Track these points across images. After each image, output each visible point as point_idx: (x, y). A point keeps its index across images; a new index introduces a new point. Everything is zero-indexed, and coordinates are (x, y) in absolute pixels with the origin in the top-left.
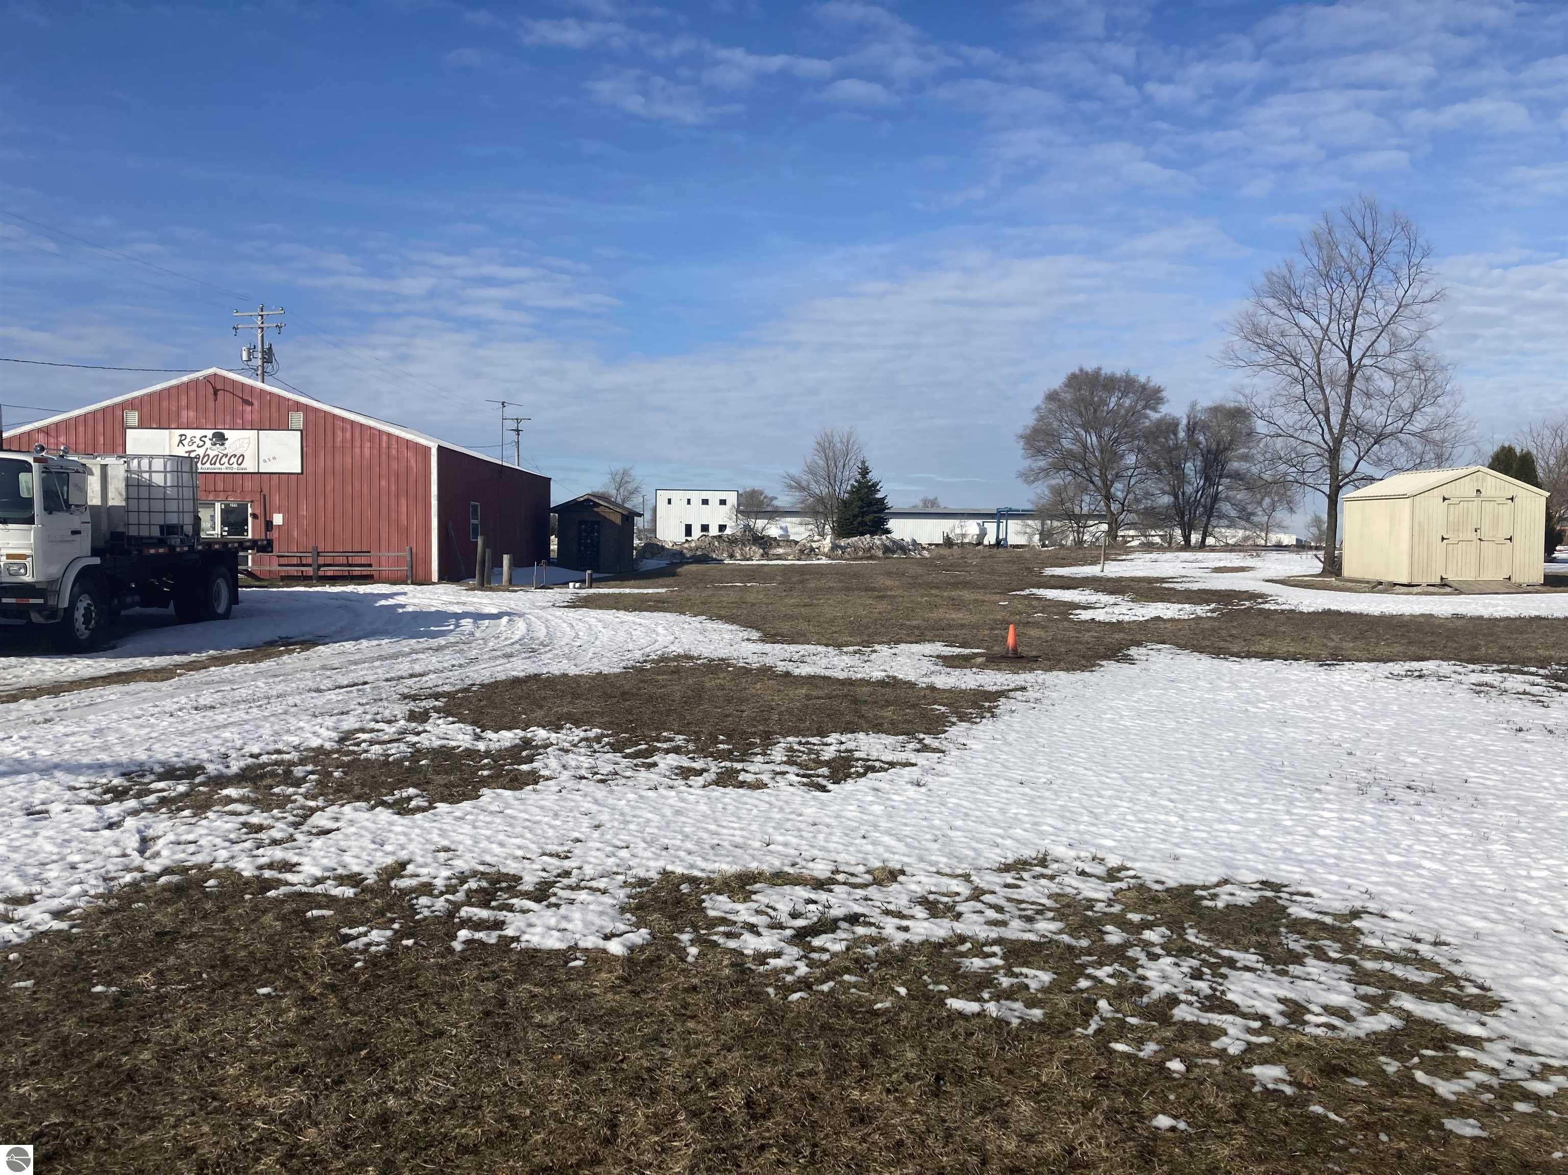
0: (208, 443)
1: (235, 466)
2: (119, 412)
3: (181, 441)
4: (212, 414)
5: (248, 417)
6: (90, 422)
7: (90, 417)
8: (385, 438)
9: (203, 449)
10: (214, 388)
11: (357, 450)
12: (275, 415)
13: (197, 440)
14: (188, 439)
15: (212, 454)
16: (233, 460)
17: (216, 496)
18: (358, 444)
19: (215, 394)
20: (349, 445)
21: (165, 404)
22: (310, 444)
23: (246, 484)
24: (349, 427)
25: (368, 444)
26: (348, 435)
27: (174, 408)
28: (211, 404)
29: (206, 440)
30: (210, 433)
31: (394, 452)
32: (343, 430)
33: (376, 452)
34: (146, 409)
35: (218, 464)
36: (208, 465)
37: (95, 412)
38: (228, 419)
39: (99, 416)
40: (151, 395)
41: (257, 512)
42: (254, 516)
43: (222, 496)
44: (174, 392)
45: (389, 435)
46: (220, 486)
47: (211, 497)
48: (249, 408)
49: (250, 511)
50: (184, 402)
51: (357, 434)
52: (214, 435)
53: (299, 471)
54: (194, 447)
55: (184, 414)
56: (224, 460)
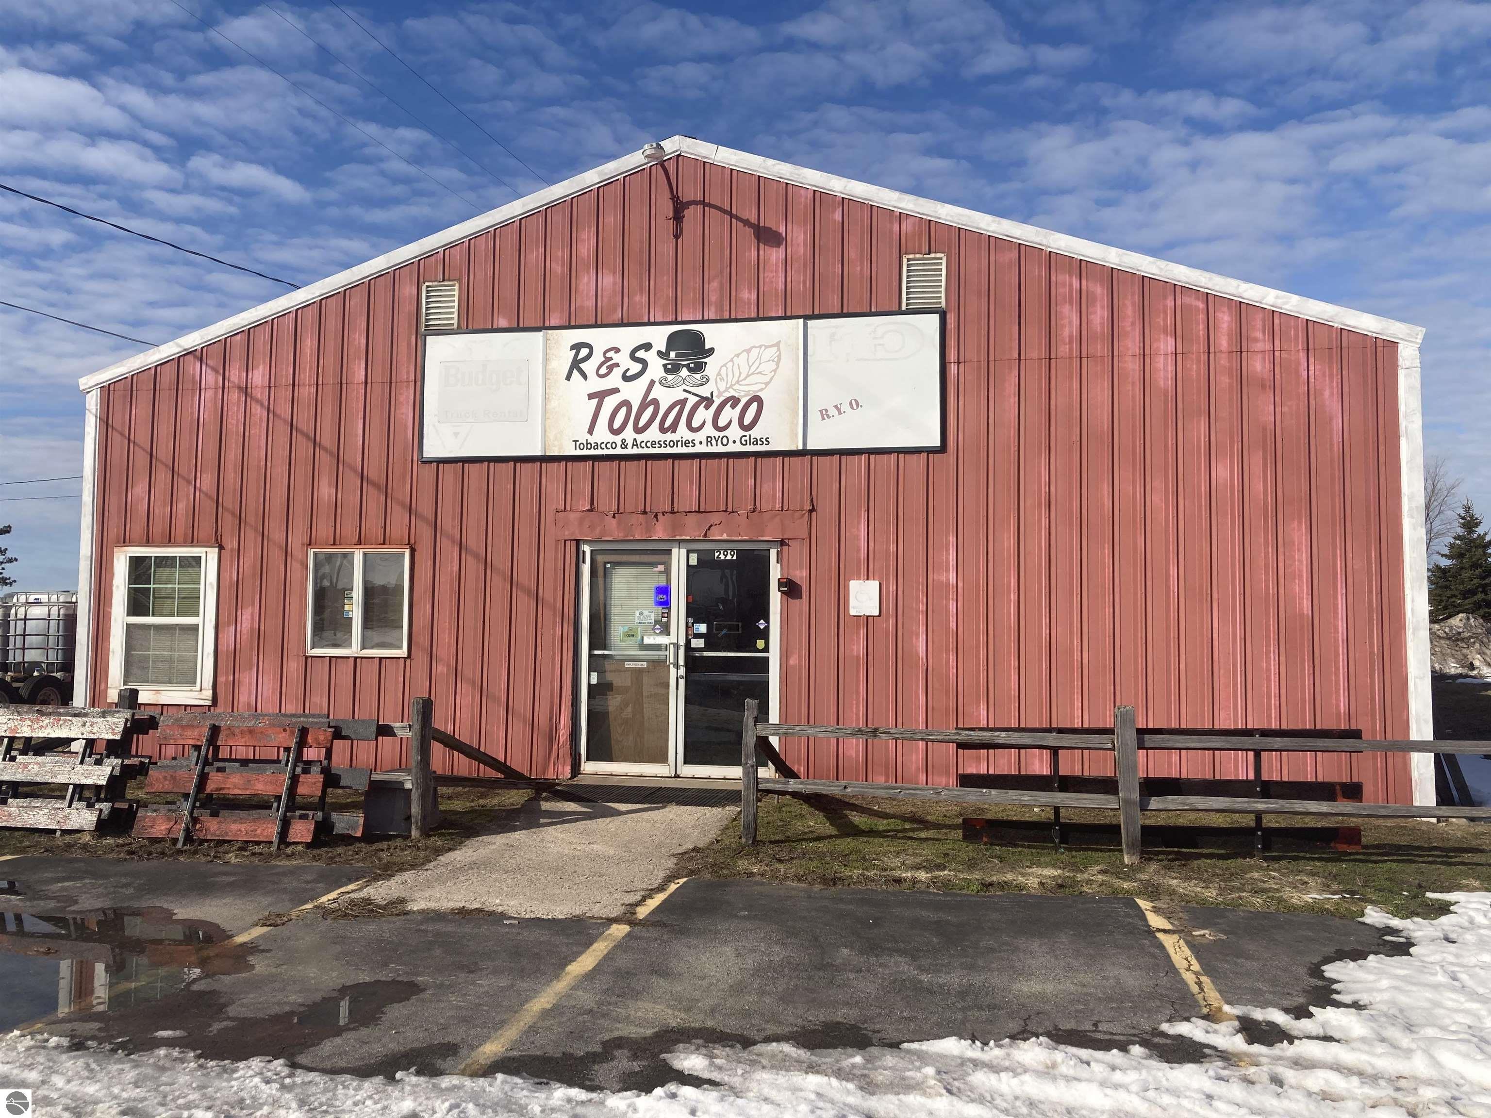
0: (656, 367)
1: (735, 432)
2: (408, 290)
3: (576, 364)
4: (666, 280)
5: (774, 279)
6: (332, 323)
7: (333, 305)
8: (1225, 319)
9: (642, 384)
10: (675, 198)
11: (1132, 366)
12: (858, 269)
13: (623, 360)
14: (597, 358)
15: (665, 397)
16: (729, 414)
17: (676, 527)
18: (1131, 344)
19: (678, 217)
20: (1100, 349)
21: (534, 256)
22: (971, 353)
23: (766, 488)
24: (1099, 290)
25: (1166, 344)
26: (1099, 315)
27: (557, 268)
28: (665, 247)
29: (650, 356)
30: (659, 336)
31: (1258, 366)
32: (1082, 302)
33: (1195, 368)
34: (481, 274)
35: (682, 430)
36: (653, 433)
37: (344, 294)
38: (713, 288)
39: (357, 302)
40: (494, 233)
41: (800, 575)
42: (790, 589)
43: (692, 528)
44: (559, 219)
45: (1240, 308)
46: (688, 498)
47: (660, 532)
48: (775, 255)
49: (775, 573)
50: (585, 248)
51: (1129, 310)
52: (672, 340)
53: (937, 442)
54: (614, 380)
55: (586, 282)
56: (703, 415)
